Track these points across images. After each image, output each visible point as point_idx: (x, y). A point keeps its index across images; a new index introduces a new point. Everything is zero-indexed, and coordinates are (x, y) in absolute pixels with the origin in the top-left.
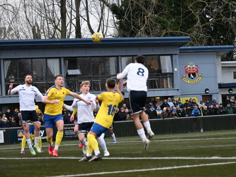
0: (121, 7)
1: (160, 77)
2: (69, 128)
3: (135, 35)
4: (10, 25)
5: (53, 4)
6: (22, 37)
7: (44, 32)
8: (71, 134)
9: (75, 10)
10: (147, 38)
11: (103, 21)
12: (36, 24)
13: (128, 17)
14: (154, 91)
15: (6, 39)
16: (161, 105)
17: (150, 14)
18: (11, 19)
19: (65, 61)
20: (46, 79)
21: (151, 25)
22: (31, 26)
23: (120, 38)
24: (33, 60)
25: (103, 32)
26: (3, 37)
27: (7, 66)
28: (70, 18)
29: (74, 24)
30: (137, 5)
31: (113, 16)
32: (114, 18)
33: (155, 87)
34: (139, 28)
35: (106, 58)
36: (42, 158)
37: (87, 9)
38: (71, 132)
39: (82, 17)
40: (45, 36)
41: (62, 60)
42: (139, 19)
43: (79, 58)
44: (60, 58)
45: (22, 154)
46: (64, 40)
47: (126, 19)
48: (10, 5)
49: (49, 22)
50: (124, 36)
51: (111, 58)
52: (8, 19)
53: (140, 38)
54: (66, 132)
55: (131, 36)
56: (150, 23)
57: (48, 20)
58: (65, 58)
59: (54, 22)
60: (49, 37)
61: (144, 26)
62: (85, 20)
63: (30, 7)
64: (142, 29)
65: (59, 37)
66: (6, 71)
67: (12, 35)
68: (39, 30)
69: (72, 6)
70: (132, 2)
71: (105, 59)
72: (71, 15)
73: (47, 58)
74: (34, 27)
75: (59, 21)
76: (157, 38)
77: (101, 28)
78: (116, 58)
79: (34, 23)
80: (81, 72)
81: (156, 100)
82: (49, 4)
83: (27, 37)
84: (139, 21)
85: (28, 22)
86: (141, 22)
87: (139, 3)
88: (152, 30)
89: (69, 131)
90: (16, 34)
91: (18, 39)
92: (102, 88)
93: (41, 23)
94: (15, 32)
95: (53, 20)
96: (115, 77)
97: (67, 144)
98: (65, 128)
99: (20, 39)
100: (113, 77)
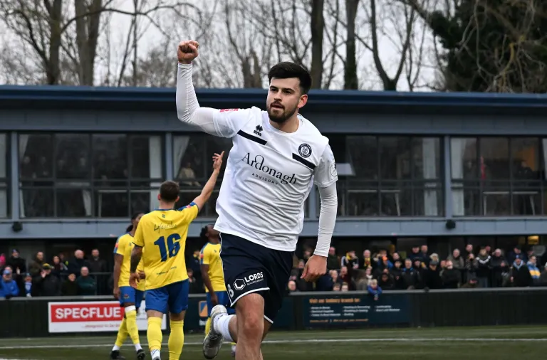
0: (454, 19)
1: (542, 188)
2: (322, 301)
3: (486, 86)
5: (294, 8)
8: (325, 315)
9: (346, 23)
10: (512, 94)
11: (410, 51)
12: (253, 53)
13: (468, 44)
14: (525, 220)
16: (541, 254)
17: (521, 39)
21: (523, 65)
22: (240, 57)
23: (449, 93)
25: (409, 78)
26: (171, 80)
27: (180, 148)
28: (333, 41)
29: (340, 57)
30: (493, 17)
31: (435, 42)
32: (435, 44)
33: (529, 212)
34: (495, 71)
35: (415, 139)
37: (372, 21)
38: (326, 310)
39: (360, 39)
42: (496, 50)
43: (349, 138)
46: (316, 92)
47: (464, 50)
48: (192, 6)
49: (282, 49)
50: (460, 89)
51: (425, 140)
53: (496, 95)
54: (315, 310)
55: (475, 89)
56: (521, 60)
57: (281, 43)
59: (295, 49)
61: (508, 66)
62: (367, 46)
63: (239, 12)
64: (503, 73)
66: (177, 160)
68: (258, 68)
69: (338, 14)
70: (481, 9)
71: (412, 141)
72: (335, 34)
74: (247, 59)
75: (307, 47)
76: (538, 96)
77: (404, 66)
78: (438, 139)
79: (247, 50)
80: (354, 166)
81: (530, 243)
82: (285, 6)
83: (229, 82)
84: (496, 56)
85: (232, 47)
86: (500, 56)
87: (498, 11)
88: (526, 76)
89: (321, 308)
90: (205, 74)
91: (207, 87)
92: (401, 211)
93: (264, 51)
94: (203, 71)
95: (292, 45)
96: (434, 185)
97: (316, 339)
98: (312, 301)
99: (212, 86)
100: (429, 185)
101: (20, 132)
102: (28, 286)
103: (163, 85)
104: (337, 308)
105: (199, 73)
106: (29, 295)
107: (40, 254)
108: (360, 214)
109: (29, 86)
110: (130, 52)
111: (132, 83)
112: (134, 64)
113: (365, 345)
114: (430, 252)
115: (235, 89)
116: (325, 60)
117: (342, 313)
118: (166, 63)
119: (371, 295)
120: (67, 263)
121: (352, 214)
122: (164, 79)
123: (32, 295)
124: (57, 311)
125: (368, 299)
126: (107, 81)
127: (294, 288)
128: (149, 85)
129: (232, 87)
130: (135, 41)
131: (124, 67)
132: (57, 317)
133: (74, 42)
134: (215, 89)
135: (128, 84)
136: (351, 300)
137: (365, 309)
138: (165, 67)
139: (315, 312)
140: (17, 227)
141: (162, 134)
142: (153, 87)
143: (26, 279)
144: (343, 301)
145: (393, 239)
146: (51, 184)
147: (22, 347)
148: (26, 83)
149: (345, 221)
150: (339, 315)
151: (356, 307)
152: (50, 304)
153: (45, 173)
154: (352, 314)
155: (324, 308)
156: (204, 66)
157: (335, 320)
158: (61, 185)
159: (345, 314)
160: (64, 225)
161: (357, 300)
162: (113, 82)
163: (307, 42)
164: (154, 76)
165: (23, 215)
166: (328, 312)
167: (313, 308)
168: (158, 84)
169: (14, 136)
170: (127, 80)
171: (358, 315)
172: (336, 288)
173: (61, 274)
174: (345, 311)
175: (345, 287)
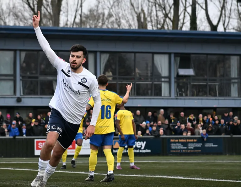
2: (177, 141)
4: (110, 10)
6: (125, 26)
7: (151, 21)
8: (178, 148)
11: (225, 11)
12: (142, 10)
15: (105, 27)
18: (112, 3)
19: (176, 58)
20: (152, 79)
22: (136, 13)
24: (137, 54)
25: (224, 25)
26: (100, 24)
27: (104, 60)
28: (184, 5)
29: (188, 13)
31: (238, 6)
32: (238, 7)
35: (227, 57)
36: (142, 176)
39: (199, 4)
40: (152, 25)
41: (173, 56)
43: (192, 56)
44: (170, 54)
45: (118, 169)
46: (175, 31)
49: (158, 9)
51: (232, 57)
52: (108, 4)
54: (173, 145)
57: (157, 6)
58: (176, 55)
59: (164, 9)
60: (157, 27)
62: (202, 8)
65: (171, 28)
66: (103, 66)
67: (112, 22)
68: (145, 19)
71: (225, 57)
72: (186, 1)
73: (153, 53)
74: (140, 14)
75: (171, 8)
77: (222, 18)
78: (239, 57)
79: (140, 9)
80: (195, 70)
83: (130, 25)
85: (132, 7)
89: (176, 144)
90: (117, 21)
91: (118, 28)
92: (219, 94)
93: (148, 9)
94: (116, 19)
95: (163, 6)
96: (236, 81)
97: (174, 160)
98: (172, 141)
99: (121, 28)
100: (233, 81)
101: (21, 50)
102: (24, 131)
103: (96, 27)
104: (185, 144)
105: (115, 21)
106: (24, 135)
107: (31, 114)
108: (197, 95)
109: (26, 26)
110: (79, 10)
111: (80, 26)
112: (81, 15)
113: (199, 164)
114: (234, 116)
115: (133, 29)
116: (180, 15)
117: (188, 147)
118: (97, 16)
119: (202, 138)
120: (44, 119)
121: (193, 95)
122: (96, 24)
123: (27, 135)
124: (39, 144)
125: (201, 140)
126: (67, 24)
127: (163, 133)
128: (88, 27)
129: (132, 28)
130: (81, 3)
131: (75, 17)
132: (39, 147)
133: (49, 4)
134: (123, 29)
135: (77, 26)
136: (192, 140)
137: (199, 145)
138: (97, 17)
139: (173, 146)
140: (19, 100)
141: (95, 52)
142: (90, 27)
143: (23, 127)
144: (188, 140)
145: (215, 109)
146: (37, 78)
147: (21, 163)
148: (24, 25)
149: (189, 99)
150: (186, 148)
151: (194, 144)
152: (36, 140)
153: (34, 72)
154: (193, 148)
155: (178, 144)
156: (117, 17)
157: (184, 151)
158: (42, 78)
159: (189, 148)
160: (43, 99)
161: (195, 141)
162: (70, 25)
163: (171, 5)
164: (91, 22)
165: (22, 94)
166: (180, 147)
167: (172, 144)
168: (93, 26)
169: (18, 53)
170: (77, 24)
171: (196, 148)
172: (184, 134)
173: (42, 125)
174: (189, 146)
175: (189, 133)
